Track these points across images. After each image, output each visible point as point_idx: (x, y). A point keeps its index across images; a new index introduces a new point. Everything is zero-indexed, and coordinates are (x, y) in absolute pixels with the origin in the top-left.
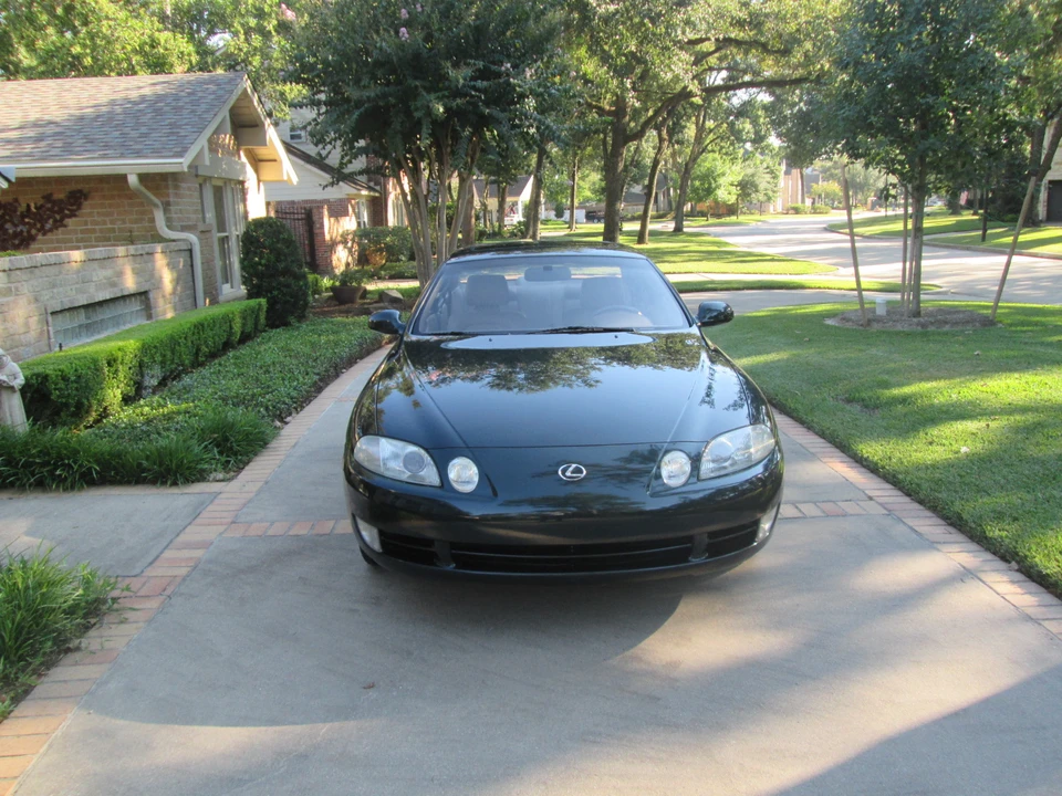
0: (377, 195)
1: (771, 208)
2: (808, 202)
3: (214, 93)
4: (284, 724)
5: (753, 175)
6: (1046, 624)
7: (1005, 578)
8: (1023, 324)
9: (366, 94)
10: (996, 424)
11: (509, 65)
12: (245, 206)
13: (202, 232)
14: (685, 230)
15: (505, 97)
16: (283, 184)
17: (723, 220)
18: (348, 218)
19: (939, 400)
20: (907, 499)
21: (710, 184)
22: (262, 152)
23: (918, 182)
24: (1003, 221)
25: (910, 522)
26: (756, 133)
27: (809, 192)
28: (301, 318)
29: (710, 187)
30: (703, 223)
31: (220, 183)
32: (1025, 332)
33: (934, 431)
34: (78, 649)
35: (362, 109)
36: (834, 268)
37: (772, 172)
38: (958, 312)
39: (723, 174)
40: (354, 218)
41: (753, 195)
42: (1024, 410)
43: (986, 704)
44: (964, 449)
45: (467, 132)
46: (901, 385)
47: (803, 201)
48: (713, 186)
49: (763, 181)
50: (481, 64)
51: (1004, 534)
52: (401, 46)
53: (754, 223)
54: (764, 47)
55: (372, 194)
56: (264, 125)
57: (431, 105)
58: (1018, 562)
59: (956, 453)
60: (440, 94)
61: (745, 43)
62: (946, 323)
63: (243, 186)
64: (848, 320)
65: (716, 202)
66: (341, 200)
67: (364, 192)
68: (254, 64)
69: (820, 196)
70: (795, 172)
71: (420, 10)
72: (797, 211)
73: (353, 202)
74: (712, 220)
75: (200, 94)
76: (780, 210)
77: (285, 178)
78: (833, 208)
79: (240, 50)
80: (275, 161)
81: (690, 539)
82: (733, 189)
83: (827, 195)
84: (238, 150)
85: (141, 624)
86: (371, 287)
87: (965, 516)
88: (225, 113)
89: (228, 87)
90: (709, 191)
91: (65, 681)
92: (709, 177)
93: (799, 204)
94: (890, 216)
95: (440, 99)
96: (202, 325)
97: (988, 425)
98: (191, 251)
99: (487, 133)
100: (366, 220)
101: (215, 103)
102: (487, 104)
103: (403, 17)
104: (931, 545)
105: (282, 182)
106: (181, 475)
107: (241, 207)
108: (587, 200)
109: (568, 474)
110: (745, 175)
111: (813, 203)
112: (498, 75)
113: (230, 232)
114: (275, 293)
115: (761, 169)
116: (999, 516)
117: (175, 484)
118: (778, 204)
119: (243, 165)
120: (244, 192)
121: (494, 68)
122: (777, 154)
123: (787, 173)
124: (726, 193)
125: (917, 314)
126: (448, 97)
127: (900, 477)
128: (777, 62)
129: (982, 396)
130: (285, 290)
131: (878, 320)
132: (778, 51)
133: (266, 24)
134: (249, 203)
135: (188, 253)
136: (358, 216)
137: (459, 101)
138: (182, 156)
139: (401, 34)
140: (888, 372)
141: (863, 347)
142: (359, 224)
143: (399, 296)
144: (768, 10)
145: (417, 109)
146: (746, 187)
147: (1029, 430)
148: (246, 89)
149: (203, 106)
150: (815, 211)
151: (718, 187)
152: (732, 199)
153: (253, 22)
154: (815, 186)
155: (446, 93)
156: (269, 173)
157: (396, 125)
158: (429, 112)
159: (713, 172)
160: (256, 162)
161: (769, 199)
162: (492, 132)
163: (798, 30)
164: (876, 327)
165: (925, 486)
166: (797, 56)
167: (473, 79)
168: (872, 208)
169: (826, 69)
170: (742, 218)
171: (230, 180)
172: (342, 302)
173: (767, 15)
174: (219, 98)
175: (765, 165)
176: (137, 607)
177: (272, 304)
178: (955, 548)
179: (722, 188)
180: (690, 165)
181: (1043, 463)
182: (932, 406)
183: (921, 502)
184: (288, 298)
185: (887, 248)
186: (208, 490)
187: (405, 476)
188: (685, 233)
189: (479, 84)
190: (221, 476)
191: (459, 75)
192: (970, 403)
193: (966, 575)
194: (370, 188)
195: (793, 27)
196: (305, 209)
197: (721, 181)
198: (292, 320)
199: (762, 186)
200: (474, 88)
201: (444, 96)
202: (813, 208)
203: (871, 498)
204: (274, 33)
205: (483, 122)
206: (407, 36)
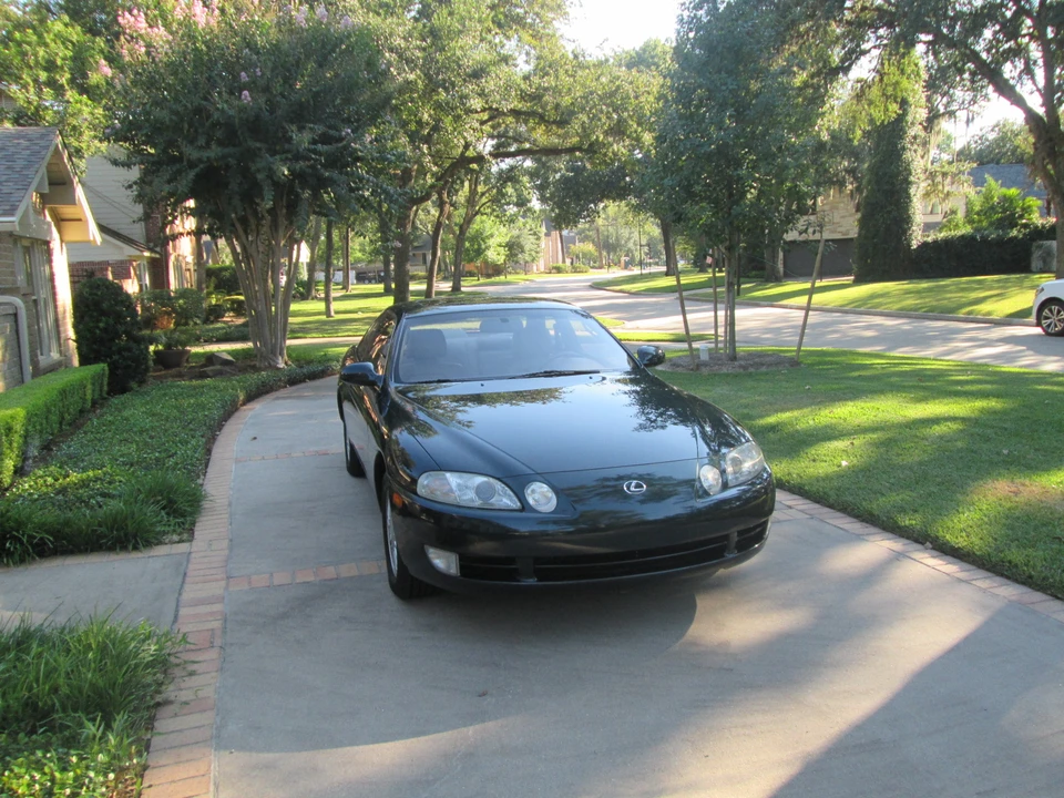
0: (158, 256)
1: (535, 268)
2: (568, 261)
3: (27, 148)
4: (429, 734)
5: (518, 237)
6: (974, 582)
7: (927, 555)
8: (820, 363)
9: (205, 154)
10: (859, 441)
11: (349, 131)
12: (51, 268)
13: (24, 295)
14: (462, 289)
15: (342, 160)
16: (88, 243)
17: (493, 279)
18: (130, 281)
19: (801, 426)
20: (817, 506)
21: (479, 245)
22: (67, 211)
23: (728, 243)
24: (748, 277)
25: (830, 521)
26: (519, 196)
27: (568, 252)
28: (142, 382)
29: (479, 248)
30: (474, 283)
31: (26, 243)
32: (828, 369)
33: (812, 451)
34: (167, 702)
35: (197, 170)
36: (620, 322)
37: (535, 234)
38: (768, 355)
39: (492, 236)
40: (136, 281)
41: (520, 256)
42: (873, 429)
43: (967, 641)
44: (844, 463)
45: (307, 194)
46: (762, 417)
47: (564, 261)
48: (483, 247)
49: (528, 242)
50: (320, 129)
51: (914, 522)
52: (242, 109)
53: (523, 282)
54: (542, 119)
55: (153, 255)
56: (72, 183)
57: (275, 168)
58: (931, 543)
59: (839, 466)
60: (284, 156)
61: (525, 113)
62: (763, 365)
63: (48, 247)
64: (678, 366)
65: (486, 262)
66: (122, 262)
67: (147, 254)
68: (47, 118)
69: (577, 257)
70: (556, 234)
71: (259, 74)
72: (559, 270)
73: (134, 264)
74: (482, 280)
75: (12, 149)
76: (542, 270)
77: (92, 239)
78: (593, 268)
79: (29, 103)
80: (80, 220)
81: (726, 537)
82: (502, 250)
83: (584, 255)
84: (43, 209)
85: (214, 674)
86: (195, 350)
87: (876, 513)
88: (43, 170)
89: (42, 143)
90: (479, 252)
91: (180, 731)
92: (479, 237)
93: (560, 264)
94: (646, 274)
95: (284, 161)
96: (65, 391)
97: (852, 443)
98: (16, 315)
99: (325, 195)
100: (148, 282)
101: (33, 159)
102: (325, 166)
103: (243, 80)
104: (859, 538)
105: (89, 242)
106: (141, 538)
107: (47, 268)
108: (358, 261)
109: (632, 489)
110: (512, 237)
111: (572, 263)
112: (341, 139)
113: (39, 296)
114: (115, 357)
115: (526, 231)
116: (902, 510)
117: (136, 548)
118: (541, 263)
119: (49, 224)
120: (49, 253)
121: (332, 132)
122: (538, 217)
123: (547, 235)
124: (495, 255)
125: (733, 357)
126: (290, 160)
127: (806, 488)
128: (547, 131)
129: (834, 421)
130: (126, 354)
131: (705, 364)
132: (554, 122)
133: (58, 77)
134: (55, 264)
135: (12, 317)
136: (140, 279)
137: (302, 163)
138: (12, 215)
139: (243, 97)
140: (746, 407)
141: (709, 388)
142: (141, 286)
143: (230, 358)
144: (546, 85)
145: (259, 171)
146: (513, 247)
147: (887, 444)
148: (57, 146)
149: (21, 163)
150: (575, 270)
151: (488, 248)
152: (501, 259)
153: (43, 76)
154: (572, 246)
155: (289, 156)
156: (73, 233)
157: (234, 186)
158: (271, 174)
159: (481, 234)
160: (60, 221)
161: (533, 260)
162: (329, 194)
163: (572, 104)
164: (705, 371)
165: (832, 493)
166: (576, 126)
167: (314, 142)
168: (626, 268)
169: (601, 139)
170: (510, 278)
171: (37, 240)
172: (167, 366)
173: (546, 89)
174: (34, 153)
175: (528, 227)
176: (197, 660)
177: (113, 368)
178: (877, 537)
179: (492, 249)
180: (465, 226)
181: (911, 469)
182: (797, 431)
183: (831, 506)
184: (130, 363)
185: (656, 304)
186: (173, 551)
187: (478, 503)
188: (463, 293)
189: (319, 147)
190: (175, 537)
191: (302, 139)
192: (826, 427)
193: (898, 557)
194: (151, 250)
195: (566, 101)
196: (86, 271)
197: (491, 242)
198: (134, 385)
199: (527, 248)
200: (314, 151)
201: (287, 159)
202: (573, 268)
203: (790, 507)
204: (67, 87)
205: (321, 184)
206: (249, 99)
